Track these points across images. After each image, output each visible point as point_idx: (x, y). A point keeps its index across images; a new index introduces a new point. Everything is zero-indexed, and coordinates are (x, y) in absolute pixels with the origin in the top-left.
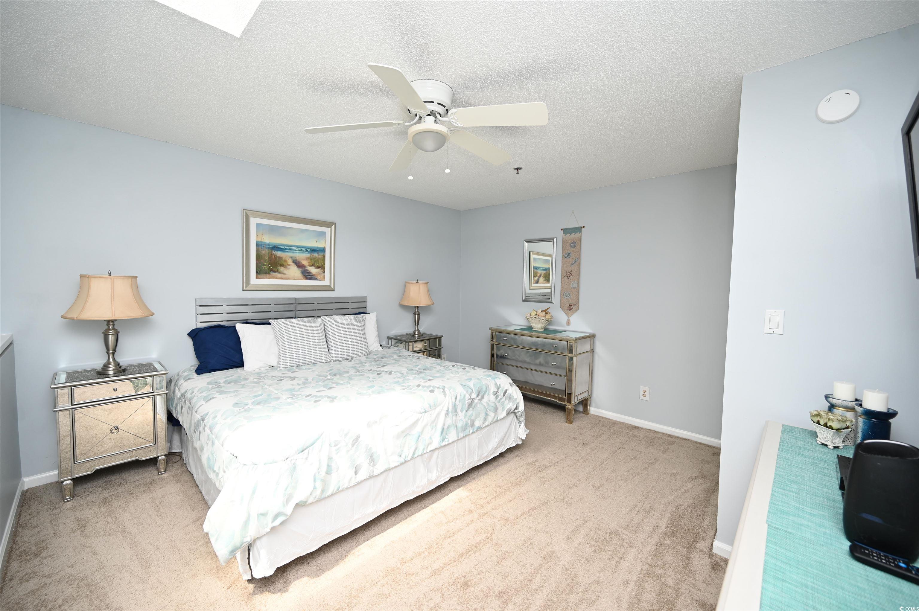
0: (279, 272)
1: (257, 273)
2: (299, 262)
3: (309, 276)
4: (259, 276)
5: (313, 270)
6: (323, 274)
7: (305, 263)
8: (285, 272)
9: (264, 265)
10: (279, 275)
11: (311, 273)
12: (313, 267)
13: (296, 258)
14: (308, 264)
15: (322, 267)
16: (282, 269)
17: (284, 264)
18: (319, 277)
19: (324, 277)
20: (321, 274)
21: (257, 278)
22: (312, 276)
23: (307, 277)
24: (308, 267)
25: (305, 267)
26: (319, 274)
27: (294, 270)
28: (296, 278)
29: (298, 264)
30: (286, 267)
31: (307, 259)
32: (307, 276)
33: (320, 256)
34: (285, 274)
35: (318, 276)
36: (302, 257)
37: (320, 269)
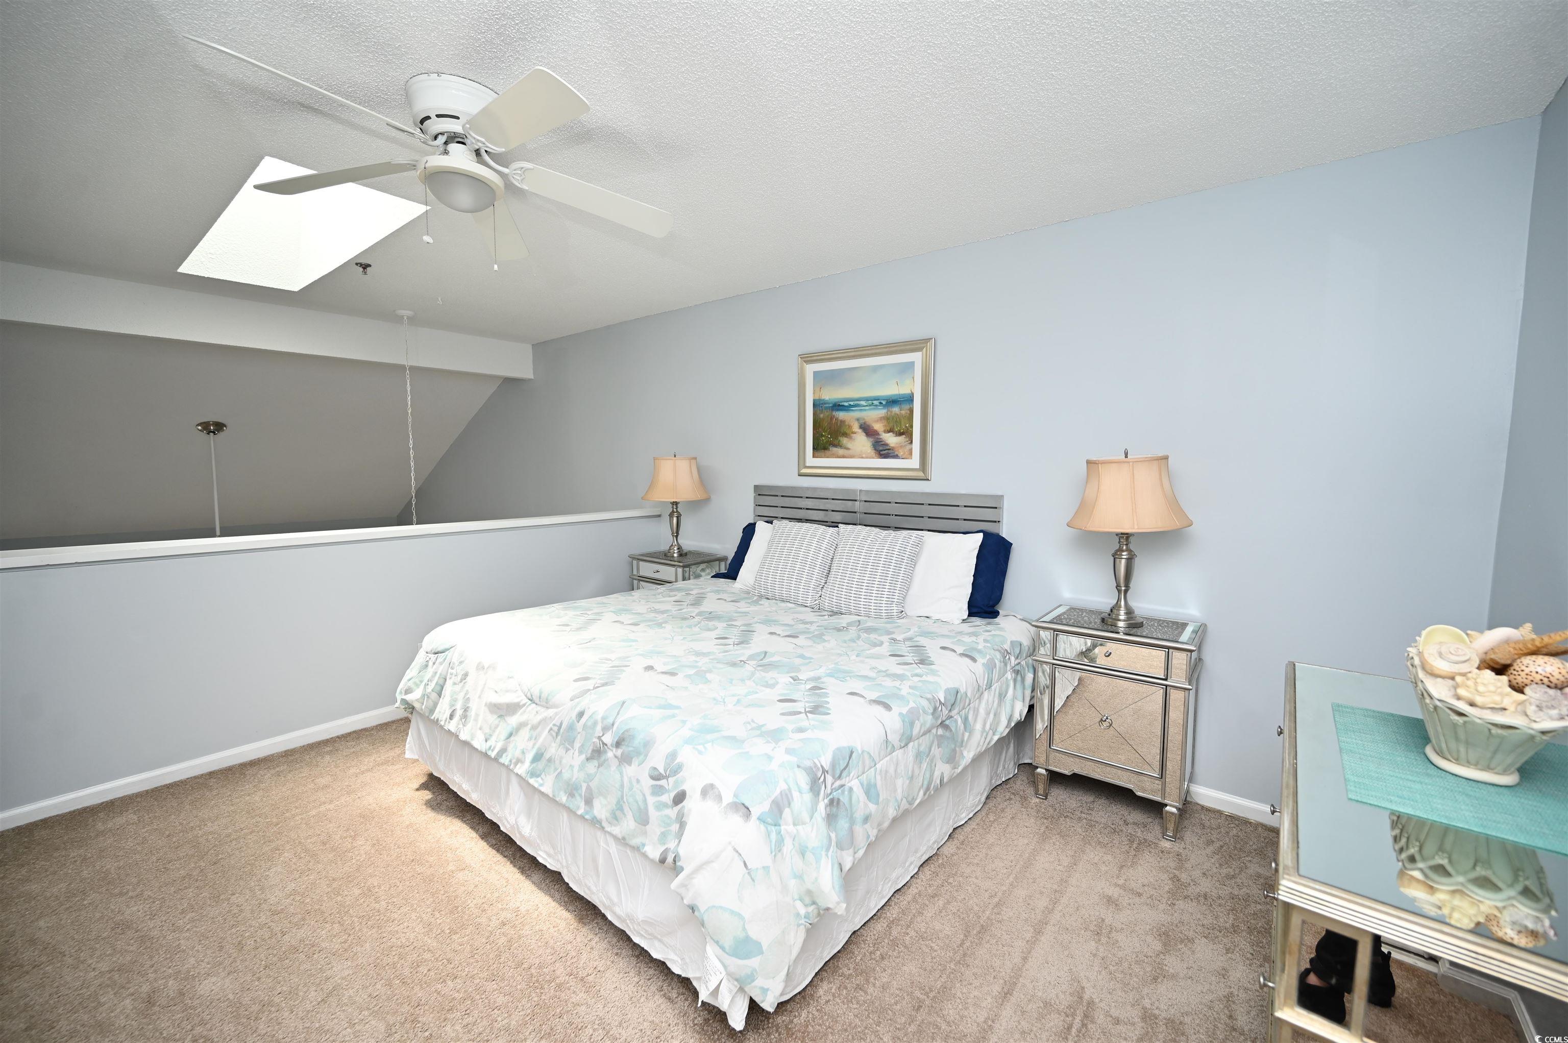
0: (841, 446)
1: (814, 448)
2: (869, 426)
3: (885, 450)
4: (817, 454)
5: (891, 440)
6: (908, 447)
7: (878, 427)
8: (849, 445)
9: (822, 436)
10: (840, 451)
11: (887, 445)
12: (891, 434)
13: (864, 419)
14: (883, 430)
15: (907, 433)
16: (844, 441)
17: (848, 432)
18: (901, 454)
19: (911, 453)
20: (905, 446)
21: (813, 457)
22: (890, 452)
23: (881, 453)
24: (884, 434)
25: (878, 434)
26: (901, 447)
27: (861, 442)
28: (864, 456)
29: (868, 431)
30: (851, 438)
31: (881, 419)
32: (882, 451)
33: (903, 412)
34: (848, 449)
35: (900, 451)
36: (874, 416)
37: (904, 436)
